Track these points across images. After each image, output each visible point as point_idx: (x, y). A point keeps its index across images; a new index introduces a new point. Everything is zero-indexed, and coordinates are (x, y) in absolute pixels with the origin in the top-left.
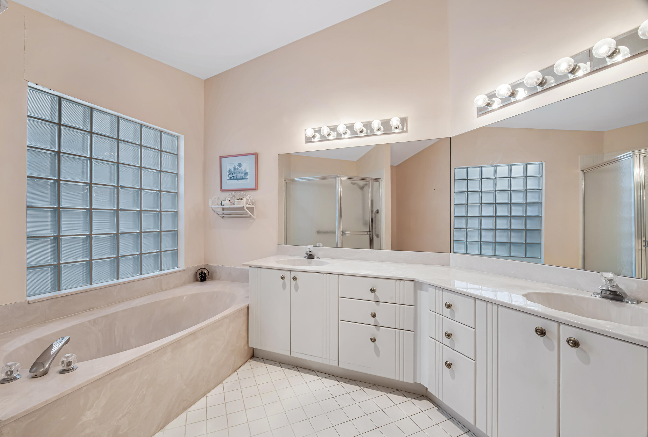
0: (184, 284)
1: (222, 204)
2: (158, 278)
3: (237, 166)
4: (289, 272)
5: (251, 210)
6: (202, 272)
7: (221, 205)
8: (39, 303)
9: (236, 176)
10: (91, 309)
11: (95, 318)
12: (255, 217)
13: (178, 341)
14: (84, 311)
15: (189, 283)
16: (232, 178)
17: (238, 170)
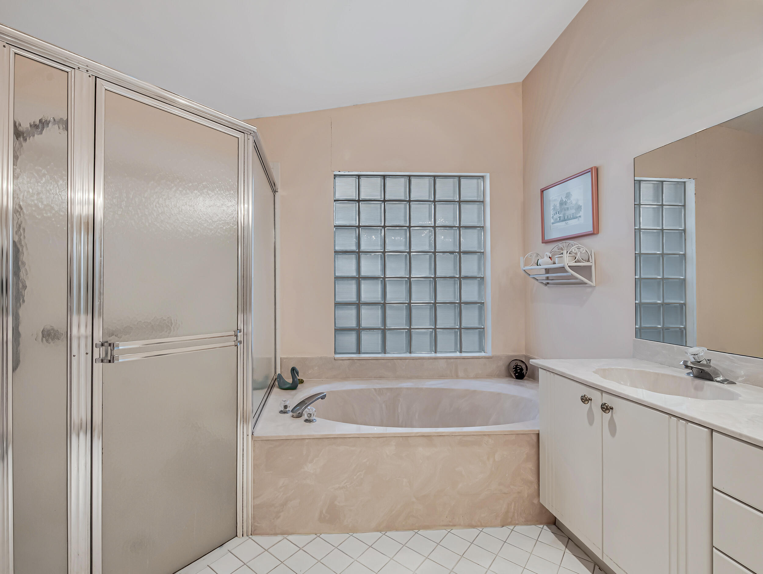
0: (490, 376)
1: (539, 265)
2: (452, 360)
3: (565, 198)
4: (599, 393)
5: (586, 271)
6: (517, 365)
7: (538, 265)
9: (564, 215)
10: (381, 377)
11: (380, 387)
12: (593, 284)
13: (406, 437)
14: (376, 378)
15: (499, 376)
16: (558, 219)
17: (566, 204)
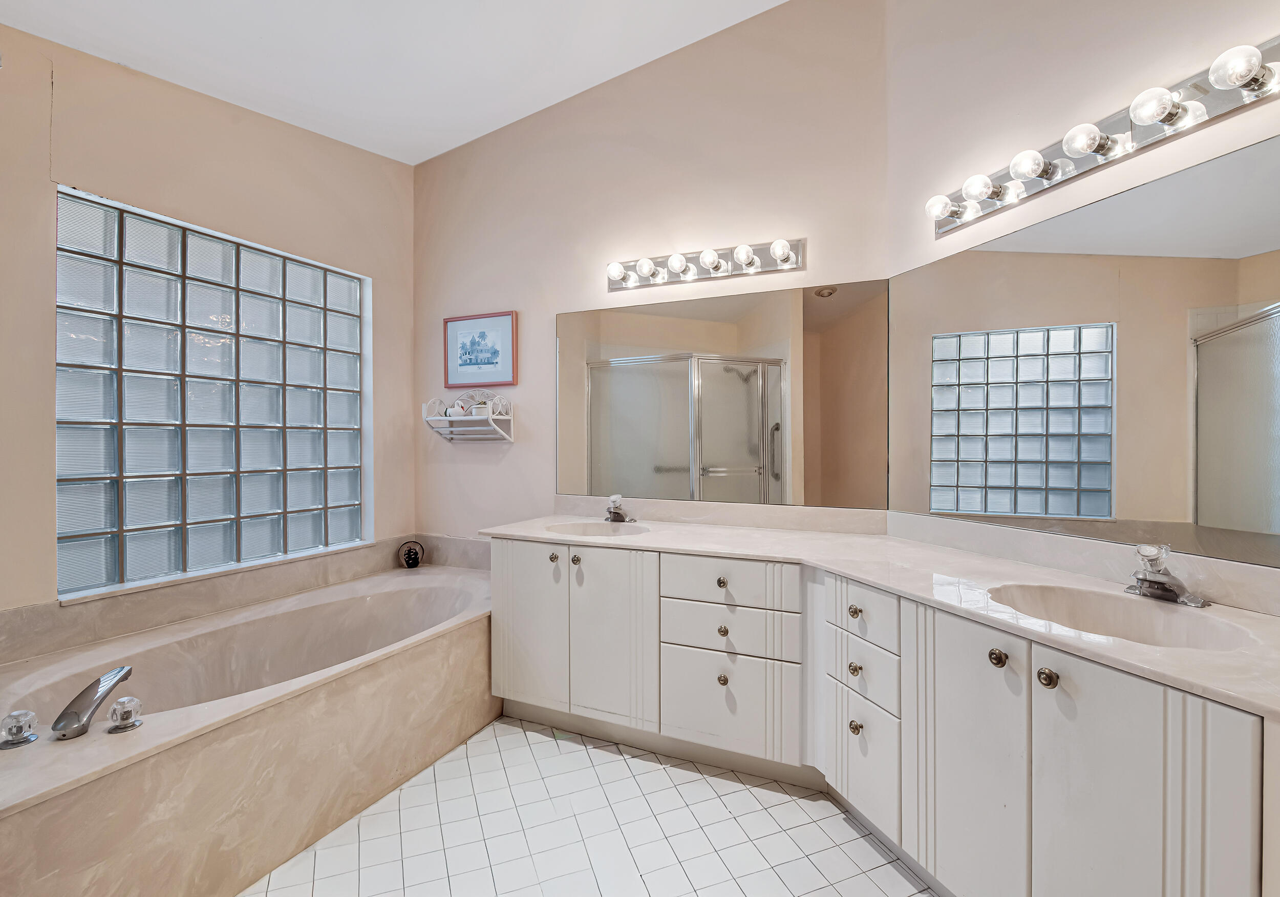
0: (373, 572)
1: (448, 414)
2: (319, 560)
3: (478, 337)
5: (505, 425)
6: (411, 549)
7: (446, 416)
8: (81, 607)
9: (476, 357)
10: (184, 618)
11: (191, 636)
12: (512, 440)
13: (339, 679)
14: (172, 622)
15: (384, 570)
16: (468, 361)
17: (479, 346)
